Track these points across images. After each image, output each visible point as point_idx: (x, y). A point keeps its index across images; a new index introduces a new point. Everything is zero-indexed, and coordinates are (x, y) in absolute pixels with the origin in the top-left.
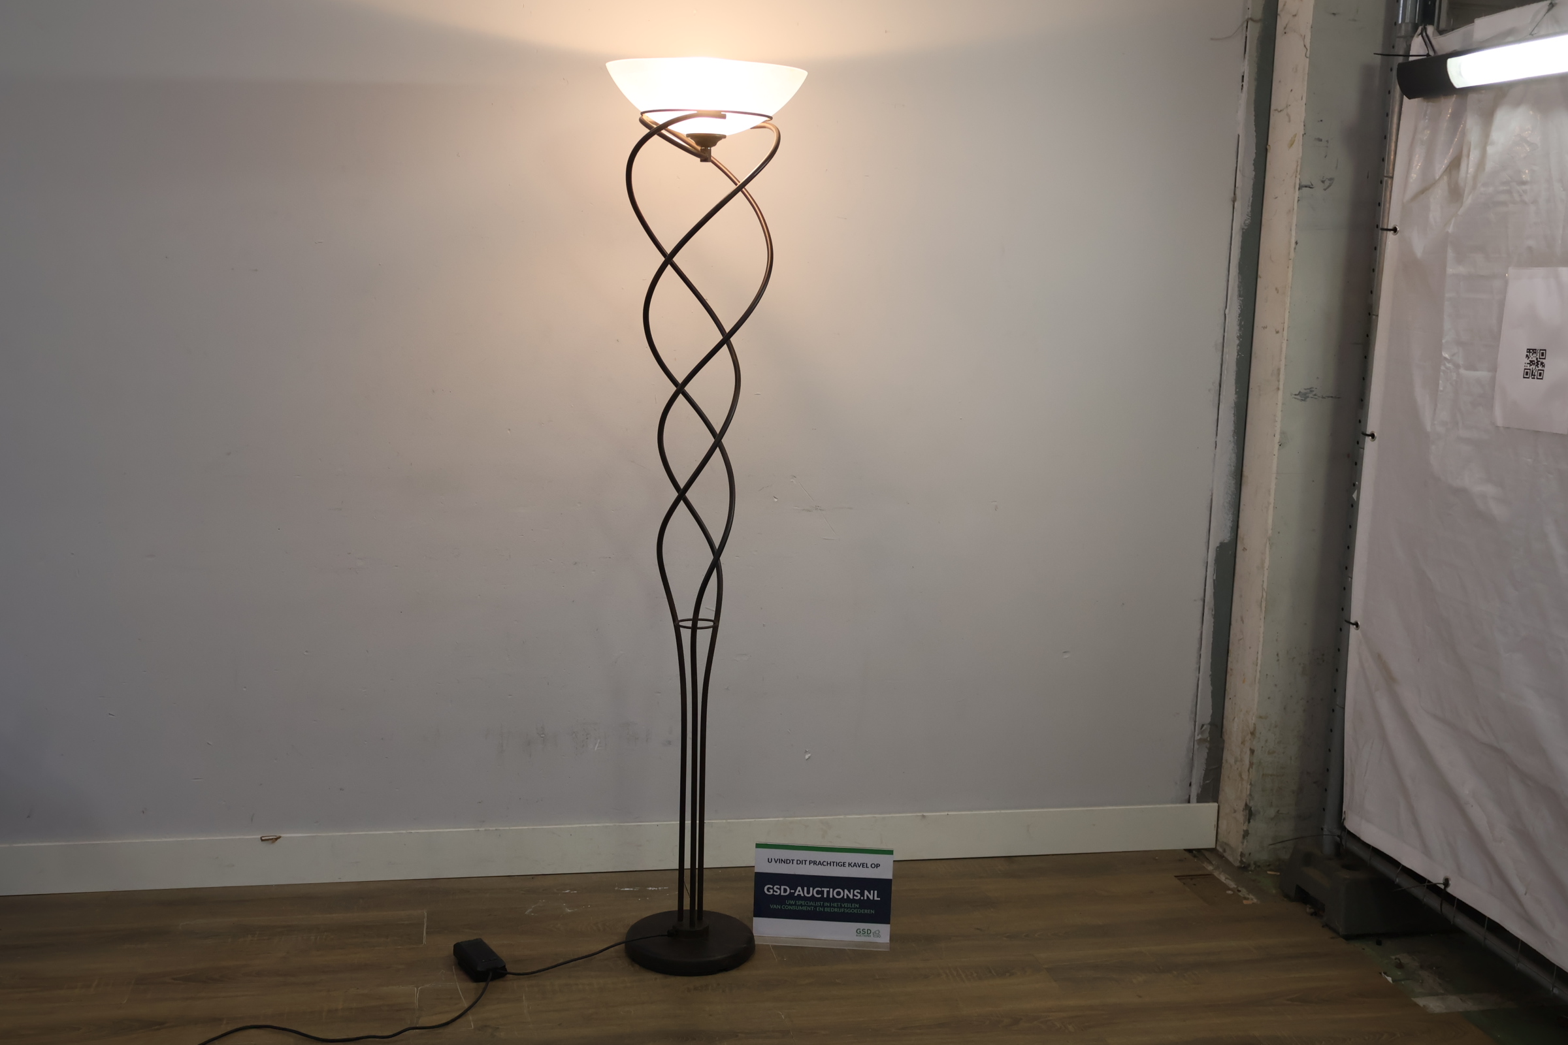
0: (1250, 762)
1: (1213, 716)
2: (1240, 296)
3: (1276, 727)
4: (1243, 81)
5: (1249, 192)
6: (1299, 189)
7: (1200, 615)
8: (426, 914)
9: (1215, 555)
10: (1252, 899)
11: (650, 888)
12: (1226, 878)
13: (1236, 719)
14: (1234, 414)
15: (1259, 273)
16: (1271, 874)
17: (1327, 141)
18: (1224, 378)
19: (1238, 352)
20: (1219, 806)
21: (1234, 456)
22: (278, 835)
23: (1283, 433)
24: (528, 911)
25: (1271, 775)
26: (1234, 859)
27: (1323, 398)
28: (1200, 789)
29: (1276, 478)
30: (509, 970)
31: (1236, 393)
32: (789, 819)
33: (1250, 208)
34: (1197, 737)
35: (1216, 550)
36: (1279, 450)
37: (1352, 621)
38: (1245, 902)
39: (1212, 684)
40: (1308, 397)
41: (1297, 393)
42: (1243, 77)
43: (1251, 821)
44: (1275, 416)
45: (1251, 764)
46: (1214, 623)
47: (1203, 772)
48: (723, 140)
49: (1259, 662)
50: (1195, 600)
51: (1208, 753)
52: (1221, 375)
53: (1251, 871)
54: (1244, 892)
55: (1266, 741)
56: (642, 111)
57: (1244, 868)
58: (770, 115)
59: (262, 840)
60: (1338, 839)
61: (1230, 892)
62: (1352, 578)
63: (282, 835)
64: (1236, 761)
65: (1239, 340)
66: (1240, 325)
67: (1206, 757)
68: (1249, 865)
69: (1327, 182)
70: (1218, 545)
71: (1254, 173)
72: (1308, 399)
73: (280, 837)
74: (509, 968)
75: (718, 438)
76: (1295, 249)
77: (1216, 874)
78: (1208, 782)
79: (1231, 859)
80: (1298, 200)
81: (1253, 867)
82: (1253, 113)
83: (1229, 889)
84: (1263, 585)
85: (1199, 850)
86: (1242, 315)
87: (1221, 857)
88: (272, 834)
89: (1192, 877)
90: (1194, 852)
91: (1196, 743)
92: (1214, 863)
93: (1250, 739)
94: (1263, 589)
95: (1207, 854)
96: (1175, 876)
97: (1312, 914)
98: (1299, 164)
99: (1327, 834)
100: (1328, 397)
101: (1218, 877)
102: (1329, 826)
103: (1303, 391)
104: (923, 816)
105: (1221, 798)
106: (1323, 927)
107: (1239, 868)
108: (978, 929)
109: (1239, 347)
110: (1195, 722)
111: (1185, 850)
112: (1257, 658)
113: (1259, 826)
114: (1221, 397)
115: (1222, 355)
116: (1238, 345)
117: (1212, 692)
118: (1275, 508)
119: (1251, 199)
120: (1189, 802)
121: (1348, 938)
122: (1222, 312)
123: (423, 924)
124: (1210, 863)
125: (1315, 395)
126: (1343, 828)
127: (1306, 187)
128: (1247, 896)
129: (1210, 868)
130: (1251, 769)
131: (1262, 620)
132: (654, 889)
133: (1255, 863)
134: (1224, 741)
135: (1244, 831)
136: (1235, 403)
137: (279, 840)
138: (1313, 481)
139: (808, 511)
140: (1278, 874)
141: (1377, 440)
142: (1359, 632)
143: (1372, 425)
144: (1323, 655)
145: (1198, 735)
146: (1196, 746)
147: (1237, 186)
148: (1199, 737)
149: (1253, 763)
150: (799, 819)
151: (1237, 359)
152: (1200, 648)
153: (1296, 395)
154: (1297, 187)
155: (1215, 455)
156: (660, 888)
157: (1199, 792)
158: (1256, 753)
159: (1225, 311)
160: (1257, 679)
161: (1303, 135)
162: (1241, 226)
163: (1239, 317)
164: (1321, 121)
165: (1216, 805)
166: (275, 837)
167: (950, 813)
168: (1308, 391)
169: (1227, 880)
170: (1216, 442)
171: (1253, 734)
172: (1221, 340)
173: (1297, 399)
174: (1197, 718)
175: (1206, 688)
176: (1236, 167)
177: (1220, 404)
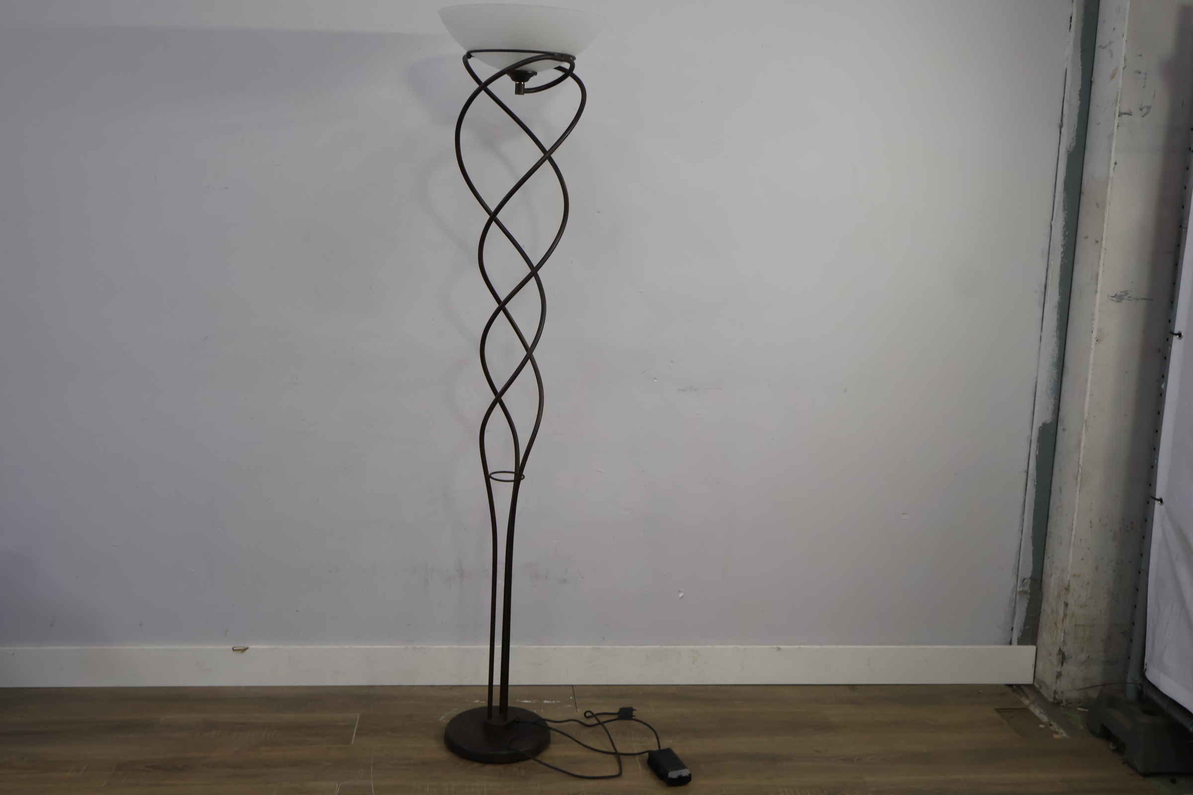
0: (1064, 613)
1: (1033, 571)
2: (1065, 209)
3: (1088, 584)
4: (1071, 21)
5: (1075, 120)
6: (1119, 116)
7: (1024, 485)
8: (358, 717)
9: (1038, 434)
10: (1062, 734)
11: (545, 702)
12: (1040, 713)
13: (1053, 575)
14: (1057, 312)
15: (1083, 190)
16: (1080, 711)
17: (1146, 74)
18: (1049, 281)
19: (1062, 258)
20: (1037, 649)
21: (1057, 348)
22: (246, 646)
23: (1100, 330)
24: (442, 718)
25: (1083, 626)
27: (1137, 299)
28: (1021, 634)
29: (1093, 369)
31: (1060, 294)
32: (665, 647)
33: (1075, 133)
34: (1019, 589)
35: (1039, 430)
36: (1096, 344)
37: (1157, 497)
38: (1056, 736)
39: (1033, 545)
40: (1122, 299)
41: (1114, 295)
42: (1071, 18)
43: (1064, 664)
44: (1093, 315)
45: (1065, 615)
46: (1036, 492)
47: (1024, 619)
49: (1074, 527)
50: (1019, 472)
51: (1028, 603)
52: (1046, 278)
53: (1063, 706)
54: (1055, 726)
55: (1079, 596)
57: (1057, 704)
59: (234, 650)
60: (1140, 687)
61: (1042, 726)
62: (1158, 460)
63: (249, 646)
64: (1052, 612)
65: (1063, 248)
66: (1064, 235)
67: (1027, 607)
68: (1062, 702)
69: (1145, 110)
70: (1040, 425)
71: (1079, 102)
72: (1124, 301)
73: (247, 648)
76: (1114, 169)
77: (1032, 708)
78: (1028, 627)
79: (1046, 695)
80: (1118, 126)
81: (1064, 703)
82: (1080, 49)
83: (1042, 723)
84: (1079, 462)
85: (1018, 686)
86: (1066, 227)
87: (1038, 692)
88: (241, 645)
89: (1010, 710)
90: (1014, 687)
91: (1017, 594)
92: (1031, 697)
93: (1065, 594)
94: (1079, 465)
95: (1026, 690)
96: (996, 709)
97: (1114, 751)
98: (1119, 94)
99: (1130, 682)
100: (1145, 299)
101: (1033, 711)
102: (1132, 676)
103: (1119, 293)
104: (779, 649)
105: (1039, 641)
106: (1123, 763)
107: (1053, 703)
108: (816, 751)
109: (1063, 255)
110: (1018, 576)
111: (1007, 685)
112: (1073, 525)
113: (1070, 668)
114: (1046, 297)
115: (1048, 261)
116: (1062, 253)
117: (1033, 551)
118: (1091, 395)
119: (1076, 125)
120: (1011, 643)
121: (1146, 775)
122: (1048, 224)
123: (354, 726)
124: (1027, 697)
125: (1130, 297)
126: (1144, 678)
127: (1125, 114)
128: (1057, 730)
129: (1027, 702)
130: (1065, 620)
131: (1078, 492)
132: (548, 702)
133: (1066, 701)
134: (1042, 594)
135: (1057, 672)
136: (1058, 303)
137: (247, 651)
138: (1126, 372)
139: (684, 390)
140: (1087, 710)
141: (1183, 340)
142: (1163, 507)
143: (1179, 326)
144: (1132, 523)
145: (1020, 587)
146: (1018, 597)
147: (1064, 113)
148: (1021, 589)
149: (1067, 615)
150: (673, 647)
151: (1061, 265)
152: (1023, 513)
153: (1112, 297)
154: (1117, 114)
155: (1040, 348)
156: (553, 702)
157: (1020, 636)
158: (1069, 606)
159: (1051, 223)
160: (1072, 542)
161: (1124, 68)
162: (1067, 148)
163: (1063, 228)
164: (1141, 55)
165: (1033, 648)
166: (243, 648)
167: (802, 646)
168: (1124, 293)
169: (1041, 714)
170: (1041, 336)
171: (1067, 589)
172: (1047, 248)
173: (1113, 300)
174: (1019, 573)
175: (1028, 548)
176: (1064, 97)
177: (1045, 304)
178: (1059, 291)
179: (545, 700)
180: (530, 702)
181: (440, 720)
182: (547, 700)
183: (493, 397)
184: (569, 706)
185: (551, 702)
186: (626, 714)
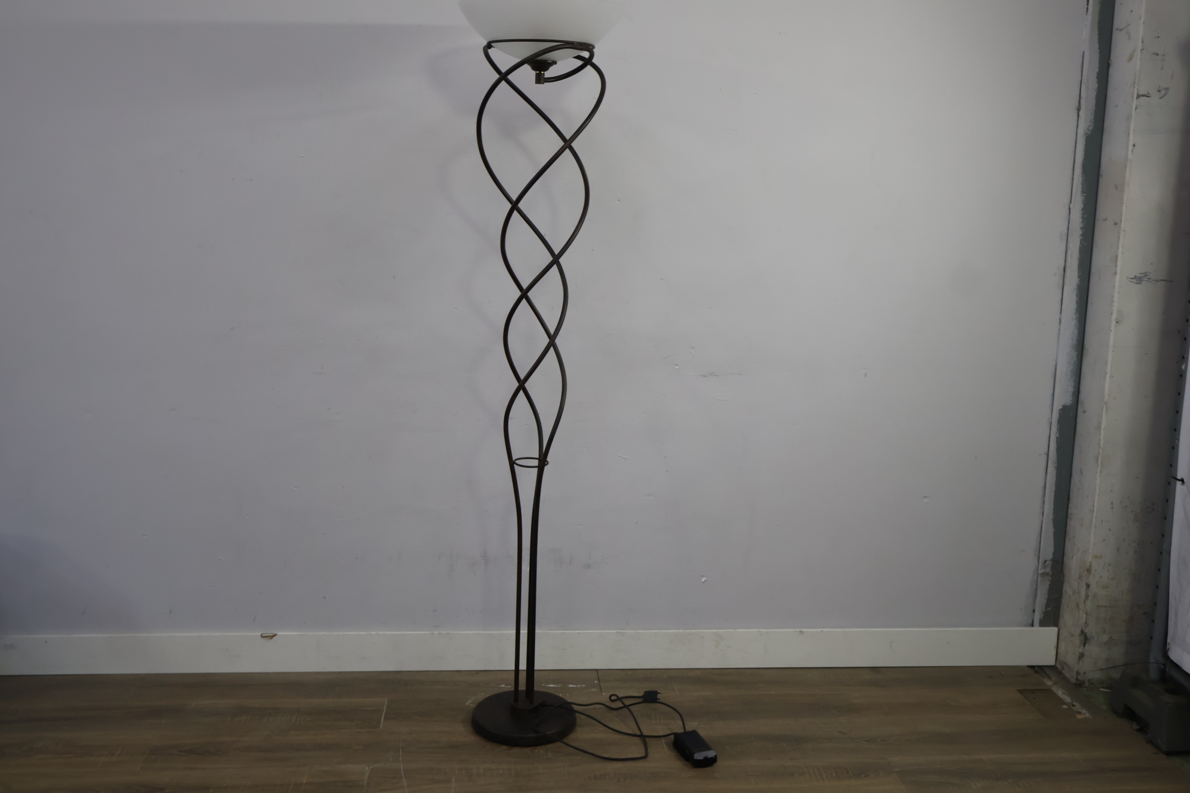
1: (1055, 553)
2: (1083, 192)
3: (1110, 565)
4: (1088, 4)
5: (1093, 102)
6: (1137, 98)
7: (1044, 467)
8: (386, 702)
9: (1058, 416)
10: (1085, 714)
11: (571, 686)
12: (1063, 693)
13: (1075, 557)
14: (1077, 295)
15: (1101, 173)
16: (1103, 691)
17: (1163, 55)
18: (1068, 264)
19: (1081, 241)
20: (1059, 631)
21: (1076, 331)
22: (275, 633)
23: (1119, 312)
24: (469, 702)
25: (1105, 607)
27: (1157, 281)
28: (1043, 615)
29: (1113, 351)
31: (1079, 277)
32: (689, 631)
33: (1093, 115)
34: (1041, 571)
35: (1060, 413)
36: (1115, 326)
37: (1179, 477)
38: (1079, 716)
39: (1054, 526)
40: (1142, 280)
41: (1133, 277)
42: (1088, 1)
43: (1086, 645)
44: (1112, 297)
45: (1087, 596)
46: (1056, 474)
47: (1045, 601)
49: (1095, 509)
50: (1040, 455)
51: (1050, 585)
52: (1066, 260)
53: (1086, 687)
54: (1078, 707)
55: (1101, 577)
57: (1079, 684)
59: (262, 637)
60: (1162, 666)
61: (1065, 707)
62: (1179, 440)
63: (278, 633)
64: (1074, 593)
65: (1082, 230)
66: (1083, 217)
67: (1048, 588)
68: (1084, 682)
69: (1163, 92)
70: (1061, 407)
71: (1097, 85)
72: (1143, 282)
73: (276, 635)
76: (1132, 151)
77: (1054, 689)
78: (1049, 609)
79: (1068, 675)
80: (1136, 108)
81: (1087, 684)
82: (1097, 32)
83: (1065, 704)
84: (1099, 444)
85: (1041, 667)
86: (1085, 209)
87: (1060, 673)
88: (270, 632)
89: (1033, 691)
90: (1036, 668)
91: (1039, 576)
92: (1053, 678)
93: (1086, 576)
94: (1100, 446)
95: (1048, 671)
96: (1018, 690)
97: (1137, 730)
98: (1137, 75)
99: (1153, 661)
100: (1164, 280)
101: (1056, 692)
102: (1155, 655)
103: (1138, 275)
104: (802, 632)
105: (1061, 623)
106: (1147, 742)
107: (1076, 684)
108: (840, 732)
109: (1081, 237)
110: (1039, 558)
111: (1029, 666)
112: (1094, 506)
113: (1093, 650)
114: (1065, 280)
115: (1067, 244)
116: (1081, 235)
117: (1054, 533)
118: (1112, 377)
119: (1094, 107)
120: (1032, 625)
121: (1169, 754)
122: (1067, 207)
123: (383, 711)
124: (1050, 678)
125: (1149, 279)
126: (1168, 658)
127: (1143, 96)
128: (1080, 711)
129: (1049, 683)
130: (1087, 601)
131: (1099, 474)
132: (573, 686)
133: (1089, 681)
134: (1064, 575)
135: (1080, 653)
136: (1078, 284)
137: (275, 637)
138: (1147, 354)
139: (705, 376)
140: (1110, 691)
142: (1184, 487)
144: (1153, 504)
145: (1041, 569)
146: (1039, 579)
147: (1082, 96)
149: (1088, 596)
150: (696, 631)
151: (1080, 247)
152: (1044, 496)
153: (1131, 278)
154: (1135, 96)
155: (1059, 330)
156: (578, 686)
157: (1042, 618)
158: (1091, 587)
159: (1069, 206)
160: (1093, 524)
161: (1141, 50)
162: (1085, 131)
163: (1082, 211)
164: (1158, 37)
165: (1054, 630)
166: (272, 635)
167: (824, 630)
168: (1143, 275)
169: (1064, 695)
170: (1060, 319)
171: (1089, 570)
172: (1066, 231)
173: (1132, 282)
174: (1041, 555)
175: (1049, 530)
176: (1081, 80)
177: (1065, 286)
178: (1078, 274)
179: (570, 684)
180: (555, 686)
181: (467, 704)
182: (572, 684)
183: (516, 384)
184: (594, 690)
185: (576, 686)
186: (650, 697)
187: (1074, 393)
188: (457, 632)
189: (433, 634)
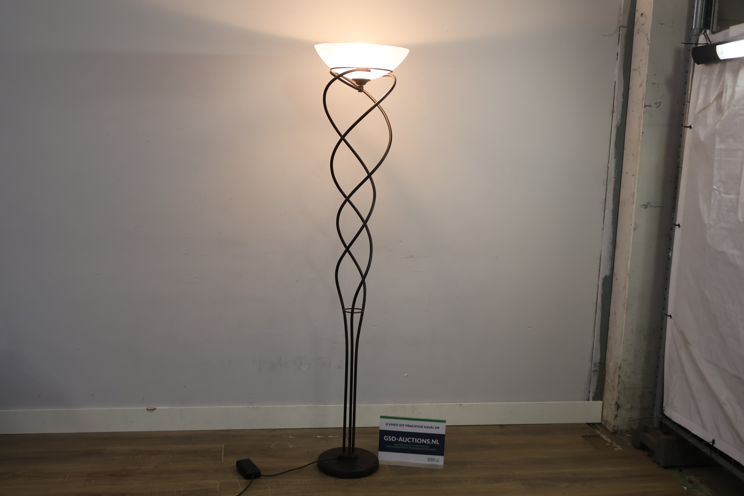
0: (618, 381)
1: (601, 359)
2: (615, 158)
3: (631, 365)
4: (618, 56)
5: (620, 109)
7: (595, 310)
8: (223, 447)
9: (602, 282)
10: (619, 448)
11: (330, 436)
12: (606, 438)
13: (612, 361)
14: (612, 214)
15: (625, 147)
16: (628, 436)
17: (658, 85)
18: (607, 197)
19: (614, 184)
20: (603, 403)
21: (612, 234)
22: (155, 408)
23: (635, 224)
24: (272, 446)
25: (629, 388)
26: (610, 428)
27: (655, 207)
28: (594, 394)
29: (632, 245)
30: (262, 474)
32: (396, 405)
33: (620, 116)
34: (593, 369)
35: (603, 280)
36: (633, 231)
37: (669, 314)
39: (600, 344)
40: (647, 207)
41: (643, 205)
42: (618, 53)
43: (619, 410)
44: (632, 215)
45: (619, 383)
46: (602, 314)
47: (596, 386)
48: (369, 82)
49: (623, 334)
50: (592, 303)
51: (598, 377)
52: (606, 195)
53: (618, 434)
54: (615, 444)
55: (626, 372)
56: (331, 68)
57: (615, 432)
58: (392, 70)
59: (147, 410)
60: (661, 420)
61: (608, 444)
62: (668, 294)
63: (156, 408)
64: (611, 381)
65: (615, 179)
66: (615, 172)
67: (597, 379)
69: (658, 104)
70: (604, 277)
71: (623, 99)
72: (648, 208)
73: (156, 409)
74: (262, 473)
75: (365, 222)
76: (642, 136)
77: (601, 435)
78: (598, 391)
79: (608, 428)
80: (644, 113)
81: (619, 432)
82: (623, 70)
83: (607, 443)
84: (625, 297)
85: (593, 424)
87: (604, 427)
88: (152, 407)
89: (590, 436)
90: (591, 424)
91: (592, 372)
93: (618, 371)
95: (597, 426)
96: (582, 436)
97: (647, 456)
98: (644, 95)
99: (655, 417)
100: (659, 207)
101: (602, 437)
102: (656, 414)
103: (646, 204)
104: (461, 405)
105: (604, 398)
106: (653, 462)
107: (613, 432)
108: (486, 459)
109: (615, 182)
110: (592, 362)
111: (587, 423)
112: (622, 332)
113: (622, 413)
114: (606, 206)
115: (607, 186)
116: (614, 181)
117: (600, 348)
118: (632, 259)
119: (621, 111)
120: (588, 400)
121: (665, 467)
123: (222, 451)
124: (599, 430)
125: (651, 206)
126: (664, 415)
127: (648, 106)
128: (616, 446)
129: (598, 432)
130: (619, 385)
131: (625, 314)
132: (331, 437)
133: (620, 430)
134: (606, 371)
135: (615, 415)
136: (613, 209)
137: (155, 410)
138: (650, 247)
139: (407, 258)
140: (632, 436)
141: (681, 228)
142: (672, 320)
143: (679, 221)
144: (654, 331)
145: (593, 368)
146: (592, 374)
147: (614, 105)
148: (594, 369)
149: (620, 382)
150: (401, 404)
151: (614, 188)
152: (595, 326)
153: (642, 205)
154: (643, 106)
155: (603, 234)
156: (334, 436)
157: (594, 396)
158: (621, 377)
159: (608, 165)
160: (622, 342)
161: (646, 81)
162: (616, 124)
163: (615, 168)
164: (655, 75)
165: (601, 402)
166: (153, 409)
167: (474, 403)
168: (648, 204)
170: (603, 227)
171: (620, 368)
172: (606, 179)
173: (643, 207)
174: (593, 360)
175: (597, 346)
176: (614, 97)
177: (606, 209)
178: (613, 203)
179: (329, 436)
180: (321, 437)
181: (271, 447)
182: (331, 436)
185: (333, 437)
187: (611, 269)
188: (262, 406)
189: (249, 407)
